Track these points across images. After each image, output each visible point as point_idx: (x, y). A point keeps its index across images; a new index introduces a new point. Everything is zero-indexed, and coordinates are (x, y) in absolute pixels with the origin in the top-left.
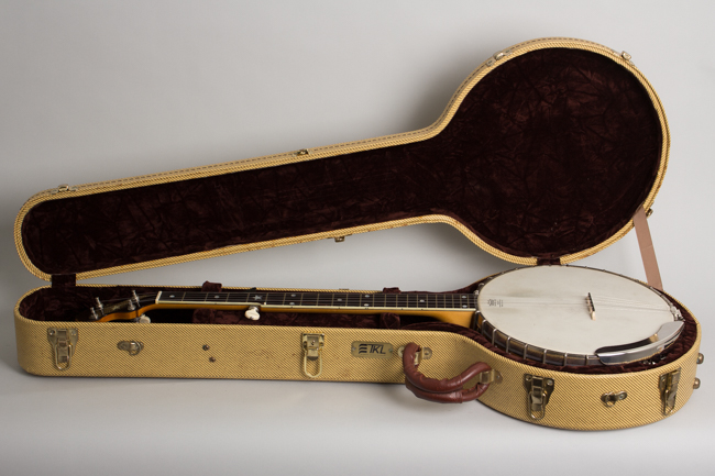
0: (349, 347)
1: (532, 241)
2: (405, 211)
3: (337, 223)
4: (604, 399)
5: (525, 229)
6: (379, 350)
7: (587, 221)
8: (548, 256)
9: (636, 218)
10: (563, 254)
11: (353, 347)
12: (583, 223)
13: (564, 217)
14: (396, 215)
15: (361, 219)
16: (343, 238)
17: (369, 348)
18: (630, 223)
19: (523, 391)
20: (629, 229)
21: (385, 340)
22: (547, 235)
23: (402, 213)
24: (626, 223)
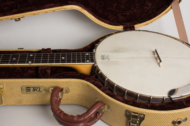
0: (20, 89)
1: (120, 17)
2: (54, 3)
3: (16, 10)
4: (174, 123)
5: (117, 11)
6: (38, 90)
7: (148, 6)
8: (128, 25)
9: (173, 4)
10: (136, 24)
11: (22, 89)
12: (146, 8)
13: (137, 5)
14: (49, 5)
15: (29, 8)
16: (19, 19)
17: (32, 89)
18: (170, 7)
19: (125, 118)
20: (169, 10)
21: (41, 85)
22: (128, 14)
23: (52, 4)
24: (168, 7)
